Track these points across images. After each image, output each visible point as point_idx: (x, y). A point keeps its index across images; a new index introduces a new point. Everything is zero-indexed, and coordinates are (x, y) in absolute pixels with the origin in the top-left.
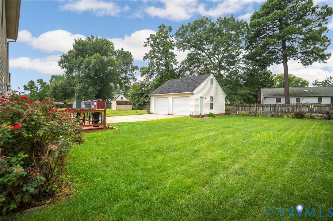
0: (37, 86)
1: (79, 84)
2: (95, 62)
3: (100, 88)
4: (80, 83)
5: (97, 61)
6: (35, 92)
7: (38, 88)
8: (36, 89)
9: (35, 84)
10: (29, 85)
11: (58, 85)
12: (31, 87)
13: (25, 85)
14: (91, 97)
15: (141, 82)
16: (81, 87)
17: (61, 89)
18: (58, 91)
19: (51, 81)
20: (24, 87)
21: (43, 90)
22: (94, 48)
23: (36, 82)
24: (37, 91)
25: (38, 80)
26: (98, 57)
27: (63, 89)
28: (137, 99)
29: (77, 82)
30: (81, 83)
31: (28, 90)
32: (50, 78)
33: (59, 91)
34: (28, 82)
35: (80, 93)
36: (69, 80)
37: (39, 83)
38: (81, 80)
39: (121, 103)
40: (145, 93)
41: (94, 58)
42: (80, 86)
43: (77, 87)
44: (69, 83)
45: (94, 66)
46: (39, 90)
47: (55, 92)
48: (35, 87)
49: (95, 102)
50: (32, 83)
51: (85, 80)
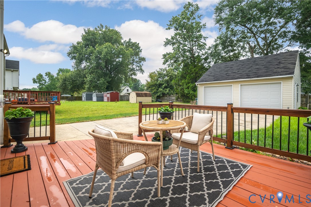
0: (45, 79)
1: (90, 76)
2: (106, 51)
3: (111, 79)
4: (90, 74)
5: (108, 51)
6: (44, 85)
7: (47, 81)
8: (44, 82)
9: (43, 78)
10: (37, 78)
11: (68, 77)
12: (40, 80)
13: (34, 78)
14: (102, 88)
15: (157, 71)
16: (92, 79)
17: (71, 81)
18: (67, 83)
19: (58, 74)
20: (33, 80)
21: (51, 84)
22: (104, 38)
23: (44, 75)
24: (45, 84)
25: (46, 73)
26: (109, 46)
27: (73, 80)
28: (155, 90)
29: (88, 73)
30: (92, 74)
31: (37, 83)
32: (57, 72)
33: (69, 82)
34: (37, 75)
35: (90, 84)
36: (78, 72)
37: (47, 76)
38: (92, 71)
39: (141, 94)
40: (163, 84)
41: (105, 48)
42: (90, 77)
43: (88, 79)
44: (79, 75)
45: (105, 56)
46: (47, 83)
47: (65, 83)
48: (44, 80)
49: (108, 94)
50: (40, 77)
51: (95, 71)
